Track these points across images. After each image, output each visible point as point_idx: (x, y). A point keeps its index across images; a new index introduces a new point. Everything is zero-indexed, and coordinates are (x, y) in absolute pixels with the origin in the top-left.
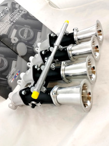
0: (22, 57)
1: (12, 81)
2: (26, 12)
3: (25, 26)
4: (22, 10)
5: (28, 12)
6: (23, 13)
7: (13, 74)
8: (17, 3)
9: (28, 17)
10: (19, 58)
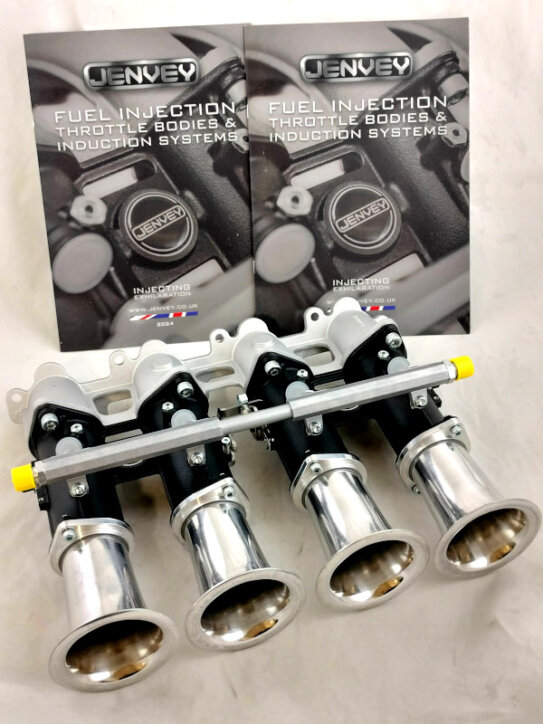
0: (258, 280)
1: (136, 318)
2: (456, 141)
3: (394, 187)
4: (451, 118)
5: (464, 148)
6: (446, 131)
7: (164, 302)
8: (466, 75)
9: (447, 166)
10: (243, 270)
